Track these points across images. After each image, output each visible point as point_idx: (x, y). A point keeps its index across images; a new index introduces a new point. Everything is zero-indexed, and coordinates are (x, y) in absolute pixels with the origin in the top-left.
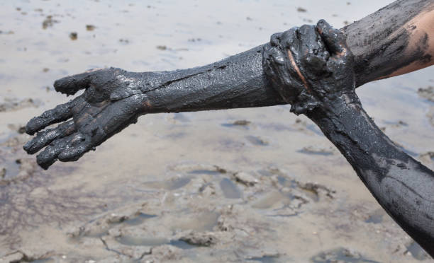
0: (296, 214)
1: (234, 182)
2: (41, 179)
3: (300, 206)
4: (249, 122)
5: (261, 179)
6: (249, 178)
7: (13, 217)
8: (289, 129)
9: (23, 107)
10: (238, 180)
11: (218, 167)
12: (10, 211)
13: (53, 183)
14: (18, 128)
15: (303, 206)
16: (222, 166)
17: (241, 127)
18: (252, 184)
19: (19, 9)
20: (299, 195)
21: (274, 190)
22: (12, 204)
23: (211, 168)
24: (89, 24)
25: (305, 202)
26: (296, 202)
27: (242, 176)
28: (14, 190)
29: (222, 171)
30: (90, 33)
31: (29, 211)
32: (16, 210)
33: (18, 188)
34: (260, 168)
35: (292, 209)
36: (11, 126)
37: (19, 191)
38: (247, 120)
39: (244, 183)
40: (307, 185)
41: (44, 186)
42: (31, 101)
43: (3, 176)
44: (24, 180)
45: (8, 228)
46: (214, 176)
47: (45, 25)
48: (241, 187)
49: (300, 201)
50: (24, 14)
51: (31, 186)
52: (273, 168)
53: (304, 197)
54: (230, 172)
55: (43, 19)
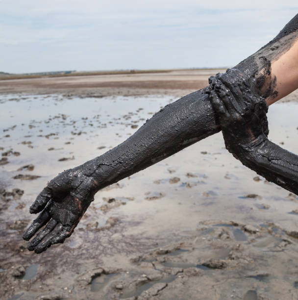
0: (283, 250)
1: (243, 231)
2: (119, 228)
3: (286, 245)
4: (257, 196)
5: (261, 229)
6: (253, 229)
7: (100, 250)
8: (284, 200)
9: (113, 188)
10: (246, 230)
11: (233, 222)
12: (98, 246)
13: (126, 231)
14: (108, 200)
15: (288, 245)
18: (255, 232)
19: (117, 134)
20: (286, 239)
21: (269, 236)
22: (99, 242)
25: (290, 243)
26: (283, 243)
27: (248, 227)
28: (102, 234)
29: (236, 225)
31: (110, 246)
32: (102, 246)
33: (104, 233)
34: (262, 223)
35: (280, 247)
36: (104, 199)
37: (105, 235)
39: (250, 232)
40: (292, 233)
41: (120, 232)
42: (118, 185)
43: (97, 226)
44: (108, 229)
45: (96, 255)
48: (247, 234)
49: (286, 243)
50: (120, 136)
51: (112, 232)
53: (289, 240)
54: (241, 225)
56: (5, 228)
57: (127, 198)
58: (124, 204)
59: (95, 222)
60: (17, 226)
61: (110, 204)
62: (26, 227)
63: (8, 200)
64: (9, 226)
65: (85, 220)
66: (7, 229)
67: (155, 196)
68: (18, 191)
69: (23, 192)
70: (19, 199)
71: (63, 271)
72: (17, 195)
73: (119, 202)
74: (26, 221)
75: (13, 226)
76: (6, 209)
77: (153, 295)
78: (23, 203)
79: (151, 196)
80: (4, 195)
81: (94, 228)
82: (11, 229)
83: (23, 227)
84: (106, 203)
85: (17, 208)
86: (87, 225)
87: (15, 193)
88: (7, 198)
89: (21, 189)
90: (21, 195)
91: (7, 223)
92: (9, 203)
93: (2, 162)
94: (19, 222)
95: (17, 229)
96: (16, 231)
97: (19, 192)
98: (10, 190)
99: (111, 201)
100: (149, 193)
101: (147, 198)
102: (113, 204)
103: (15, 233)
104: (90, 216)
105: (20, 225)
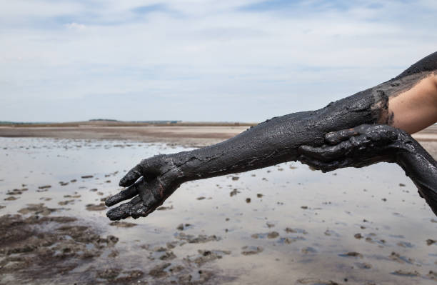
9: (209, 240)
11: (332, 282)
14: (203, 252)
29: (335, 284)
36: (200, 251)
42: (215, 237)
43: (190, 280)
44: (202, 283)
47: (232, 194)
56: (95, 276)
57: (224, 252)
58: (220, 257)
59: (188, 275)
60: (108, 275)
61: (205, 257)
62: (116, 276)
63: (101, 247)
64: (99, 274)
65: (178, 273)
66: (97, 277)
67: (252, 250)
68: (112, 238)
69: (117, 239)
70: (113, 246)
72: (111, 242)
73: (215, 255)
74: (117, 270)
75: (103, 275)
76: (99, 256)
78: (117, 251)
79: (248, 250)
80: (98, 242)
81: (187, 281)
82: (101, 277)
83: (113, 277)
84: (201, 256)
85: (109, 256)
86: (180, 278)
87: (109, 240)
88: (101, 244)
90: (116, 242)
91: (97, 271)
92: (102, 250)
93: (101, 208)
94: (110, 271)
95: (109, 277)
96: (106, 280)
97: (114, 239)
98: (104, 237)
99: (207, 253)
100: (245, 248)
101: (244, 253)
102: (208, 257)
103: (104, 282)
104: (183, 268)
105: (111, 274)
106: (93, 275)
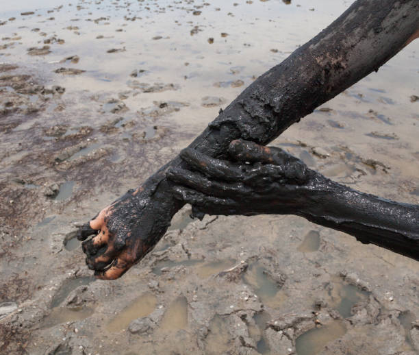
0: (355, 182)
1: (311, 154)
2: (168, 141)
3: (359, 176)
4: (332, 110)
5: (332, 154)
6: (323, 152)
7: (145, 167)
8: (363, 117)
9: (166, 89)
10: (314, 153)
11: (300, 142)
12: (143, 162)
13: (176, 145)
14: (159, 104)
15: (362, 177)
16: (303, 141)
17: (324, 113)
18: (325, 157)
19: (176, 22)
20: (360, 168)
21: (341, 163)
22: (145, 157)
23: (295, 142)
24: (224, 32)
25: (364, 174)
26: (357, 173)
27: (317, 150)
28: (149, 148)
29: (304, 145)
30: (224, 39)
31: (156, 163)
32: (147, 162)
33: (151, 146)
34: (334, 145)
35: (352, 178)
37: (152, 149)
38: (331, 108)
39: (318, 155)
40: (368, 161)
41: (170, 146)
42: (172, 85)
43: (144, 137)
44: (157, 141)
45: (140, 174)
46: (297, 149)
47: (192, 32)
48: (315, 158)
49: (360, 173)
50: (179, 25)
51: (160, 145)
52: (344, 146)
53: (365, 171)
54: (309, 146)
55: (192, 28)
56: (40, 134)
57: (182, 103)
58: (177, 110)
60: (54, 132)
61: (162, 110)
62: (64, 133)
63: (46, 100)
64: (45, 131)
65: (131, 129)
66: (43, 135)
68: (58, 89)
69: (64, 89)
70: (60, 98)
71: (102, 191)
72: (57, 93)
73: (172, 107)
74: (65, 126)
75: (49, 132)
76: (44, 110)
77: (201, 229)
78: (63, 104)
80: (43, 93)
81: (141, 138)
82: (48, 135)
83: (61, 134)
84: (157, 108)
85: (55, 110)
86: (133, 135)
87: (55, 91)
88: (46, 96)
89: (62, 86)
90: (62, 93)
91: (43, 128)
92: (47, 103)
93: (44, 52)
94: (57, 128)
95: (55, 135)
96: (53, 138)
97: (60, 90)
98: (49, 87)
99: (163, 105)
100: (206, 98)
101: (204, 105)
102: (165, 110)
103: (51, 141)
104: (137, 123)
105: (57, 131)
106: (39, 133)
